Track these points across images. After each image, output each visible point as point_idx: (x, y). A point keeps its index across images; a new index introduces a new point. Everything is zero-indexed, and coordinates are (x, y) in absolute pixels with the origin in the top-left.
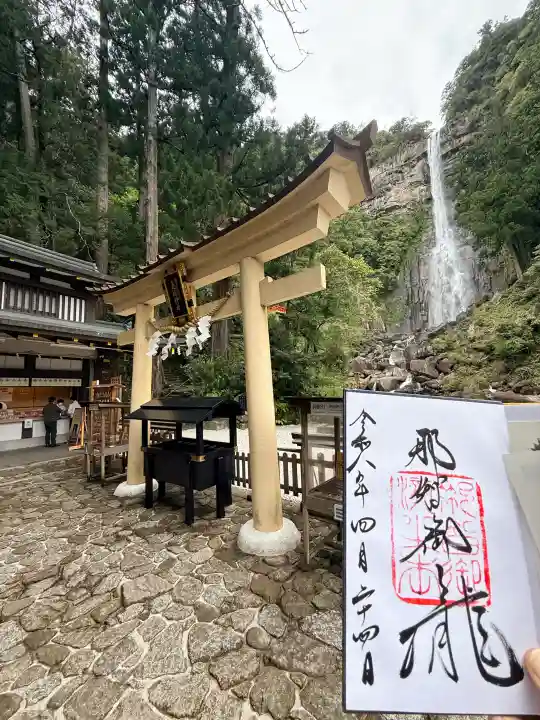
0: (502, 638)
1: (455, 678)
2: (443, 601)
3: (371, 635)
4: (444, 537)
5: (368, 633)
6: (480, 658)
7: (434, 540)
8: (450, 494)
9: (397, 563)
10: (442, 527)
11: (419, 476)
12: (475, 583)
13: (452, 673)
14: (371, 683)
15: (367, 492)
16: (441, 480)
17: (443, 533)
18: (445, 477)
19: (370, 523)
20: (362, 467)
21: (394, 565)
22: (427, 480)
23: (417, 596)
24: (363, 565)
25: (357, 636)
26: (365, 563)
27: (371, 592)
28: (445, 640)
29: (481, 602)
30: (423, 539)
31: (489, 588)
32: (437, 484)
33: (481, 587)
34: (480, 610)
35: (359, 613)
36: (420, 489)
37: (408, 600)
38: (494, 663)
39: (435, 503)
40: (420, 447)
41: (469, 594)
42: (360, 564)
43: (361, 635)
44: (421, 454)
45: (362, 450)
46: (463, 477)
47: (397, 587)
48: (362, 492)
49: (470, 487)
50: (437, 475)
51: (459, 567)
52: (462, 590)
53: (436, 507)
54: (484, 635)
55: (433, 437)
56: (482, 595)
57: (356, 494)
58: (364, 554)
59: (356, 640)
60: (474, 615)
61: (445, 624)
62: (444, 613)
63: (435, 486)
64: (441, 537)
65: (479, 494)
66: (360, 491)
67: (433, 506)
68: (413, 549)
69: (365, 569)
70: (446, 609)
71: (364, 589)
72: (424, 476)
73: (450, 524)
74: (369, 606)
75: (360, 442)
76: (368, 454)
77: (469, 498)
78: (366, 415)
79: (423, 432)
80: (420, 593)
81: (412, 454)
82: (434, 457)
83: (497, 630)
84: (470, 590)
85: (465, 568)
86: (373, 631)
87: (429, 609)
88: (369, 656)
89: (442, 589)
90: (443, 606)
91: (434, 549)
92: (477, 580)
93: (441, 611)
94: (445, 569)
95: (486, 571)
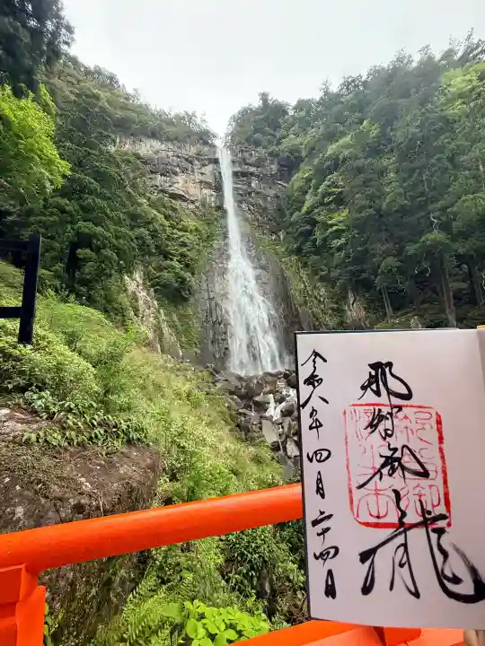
0: (463, 556)
1: (417, 595)
2: (401, 524)
3: (331, 555)
4: (400, 464)
5: (328, 553)
6: (441, 576)
7: (389, 467)
8: (406, 423)
9: (354, 489)
10: (398, 454)
11: (372, 408)
12: (433, 506)
13: (413, 589)
14: (334, 597)
15: (321, 425)
16: (396, 410)
17: (399, 460)
18: (400, 408)
19: (325, 454)
20: (315, 402)
21: (350, 491)
22: (380, 410)
23: (376, 520)
24: (320, 491)
25: (318, 554)
26: (322, 489)
27: (330, 516)
28: (405, 559)
29: (441, 524)
30: (378, 466)
31: (449, 510)
32: (391, 414)
33: (441, 510)
34: (440, 532)
35: (319, 535)
36: (373, 419)
37: (367, 524)
38: (456, 580)
39: (389, 432)
40: (373, 380)
41: (427, 516)
42: (318, 491)
43: (321, 554)
44: (374, 387)
45: (314, 387)
46: (420, 407)
47: (355, 513)
48: (317, 425)
49: (428, 416)
50: (391, 405)
51: (417, 491)
52: (419, 511)
53: (390, 436)
54: (445, 554)
55: (387, 370)
56: (443, 517)
57: (311, 428)
58: (321, 482)
59: (317, 558)
60: (434, 536)
61: (405, 545)
62: (403, 534)
63: (388, 416)
64: (396, 464)
65: (439, 422)
66: (314, 425)
67: (386, 434)
68: (370, 476)
69: (323, 496)
70: (405, 532)
71: (322, 513)
72: (377, 408)
73: (405, 450)
74: (328, 529)
75: (312, 380)
76: (320, 390)
77: (427, 426)
78: (316, 354)
79: (376, 366)
80: (378, 517)
81: (364, 388)
82: (387, 389)
83: (457, 550)
84: (429, 513)
85: (423, 492)
86: (332, 551)
87: (389, 532)
88: (330, 573)
89: (400, 513)
90: (402, 529)
91: (390, 475)
92: (436, 503)
93: (400, 533)
94: (402, 493)
95: (446, 495)
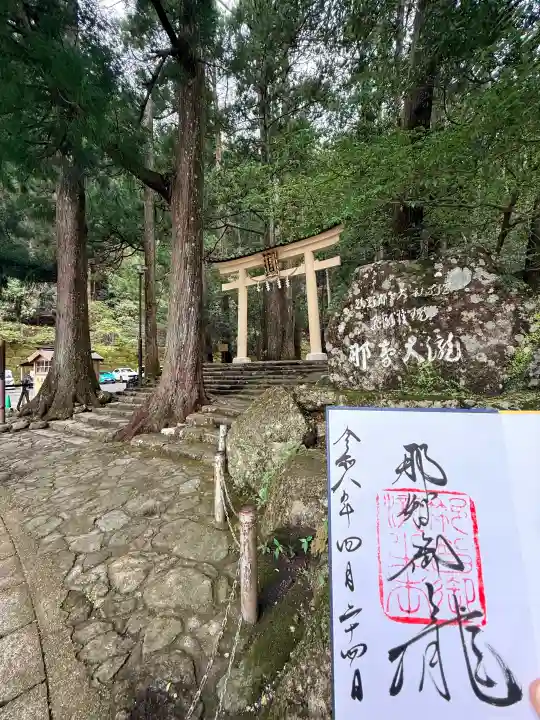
0: (499, 658)
1: (447, 697)
2: (433, 620)
3: (359, 653)
4: (434, 556)
5: (356, 651)
6: (474, 679)
7: (422, 558)
8: (441, 510)
9: (385, 583)
10: (432, 545)
11: (407, 493)
12: (468, 602)
13: (444, 692)
14: (360, 698)
15: (352, 511)
16: (431, 496)
17: (433, 551)
18: (435, 494)
19: (356, 542)
20: (346, 486)
21: (381, 584)
22: (415, 497)
23: (406, 615)
24: (350, 584)
25: (345, 653)
26: (352, 582)
27: (358, 611)
28: (436, 658)
29: (476, 622)
30: (411, 557)
31: (484, 607)
32: (426, 501)
33: (476, 606)
34: (474, 630)
35: (347, 631)
36: (408, 506)
37: (398, 619)
38: (490, 683)
39: (424, 521)
40: (408, 462)
41: (461, 613)
42: (347, 583)
43: (349, 653)
44: (409, 470)
45: (347, 469)
46: (455, 493)
47: (385, 607)
48: (348, 511)
49: (462, 503)
50: (427, 491)
51: (451, 585)
52: (454, 609)
53: (425, 525)
54: (479, 656)
55: (422, 452)
56: (477, 614)
57: (341, 514)
58: (350, 571)
59: (344, 657)
60: (468, 635)
61: (437, 643)
62: (435, 631)
63: (424, 503)
64: (430, 555)
65: (473, 510)
66: (345, 511)
67: (422, 523)
68: (401, 568)
69: (352, 588)
70: (437, 628)
71: (351, 607)
72: (412, 494)
73: (441, 541)
74: (356, 625)
75: (345, 461)
76: (353, 472)
77: (462, 515)
78: (350, 433)
79: (411, 448)
80: (409, 612)
81: (398, 471)
82: (423, 473)
83: (493, 652)
84: (463, 609)
85: (457, 586)
86: (361, 649)
87: (419, 628)
88: (357, 673)
89: (432, 608)
90: (434, 625)
91: (424, 567)
92: (470, 599)
93: (432, 630)
94: (435, 589)
95: (481, 590)
